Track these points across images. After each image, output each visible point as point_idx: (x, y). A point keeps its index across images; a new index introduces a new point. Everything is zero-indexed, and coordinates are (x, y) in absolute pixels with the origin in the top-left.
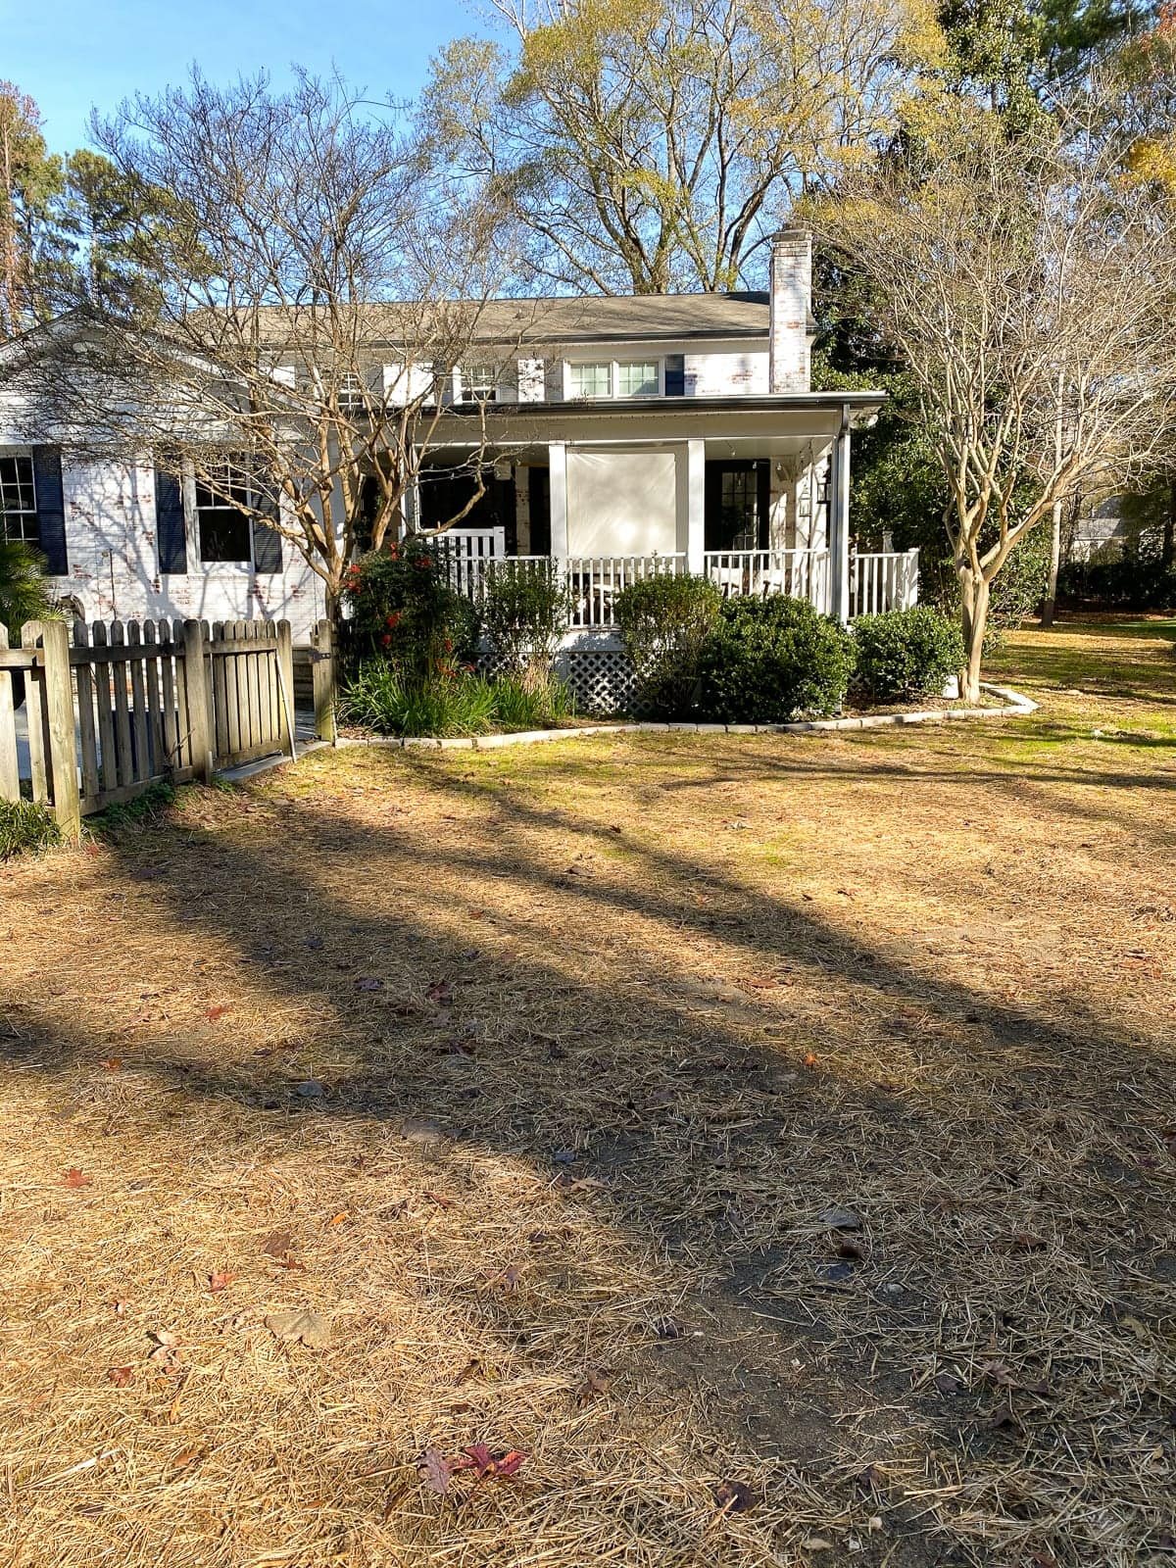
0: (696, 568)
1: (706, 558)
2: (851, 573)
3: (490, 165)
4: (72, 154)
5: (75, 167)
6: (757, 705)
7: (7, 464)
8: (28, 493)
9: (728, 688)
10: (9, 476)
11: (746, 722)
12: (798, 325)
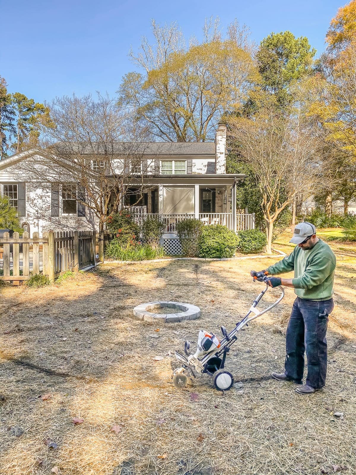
0: (197, 217)
1: (199, 215)
2: (237, 219)
3: (138, 105)
4: (14, 94)
5: (15, 97)
6: (213, 253)
7: (10, 187)
8: (15, 194)
9: (206, 249)
10: (11, 190)
11: (211, 258)
12: (222, 153)
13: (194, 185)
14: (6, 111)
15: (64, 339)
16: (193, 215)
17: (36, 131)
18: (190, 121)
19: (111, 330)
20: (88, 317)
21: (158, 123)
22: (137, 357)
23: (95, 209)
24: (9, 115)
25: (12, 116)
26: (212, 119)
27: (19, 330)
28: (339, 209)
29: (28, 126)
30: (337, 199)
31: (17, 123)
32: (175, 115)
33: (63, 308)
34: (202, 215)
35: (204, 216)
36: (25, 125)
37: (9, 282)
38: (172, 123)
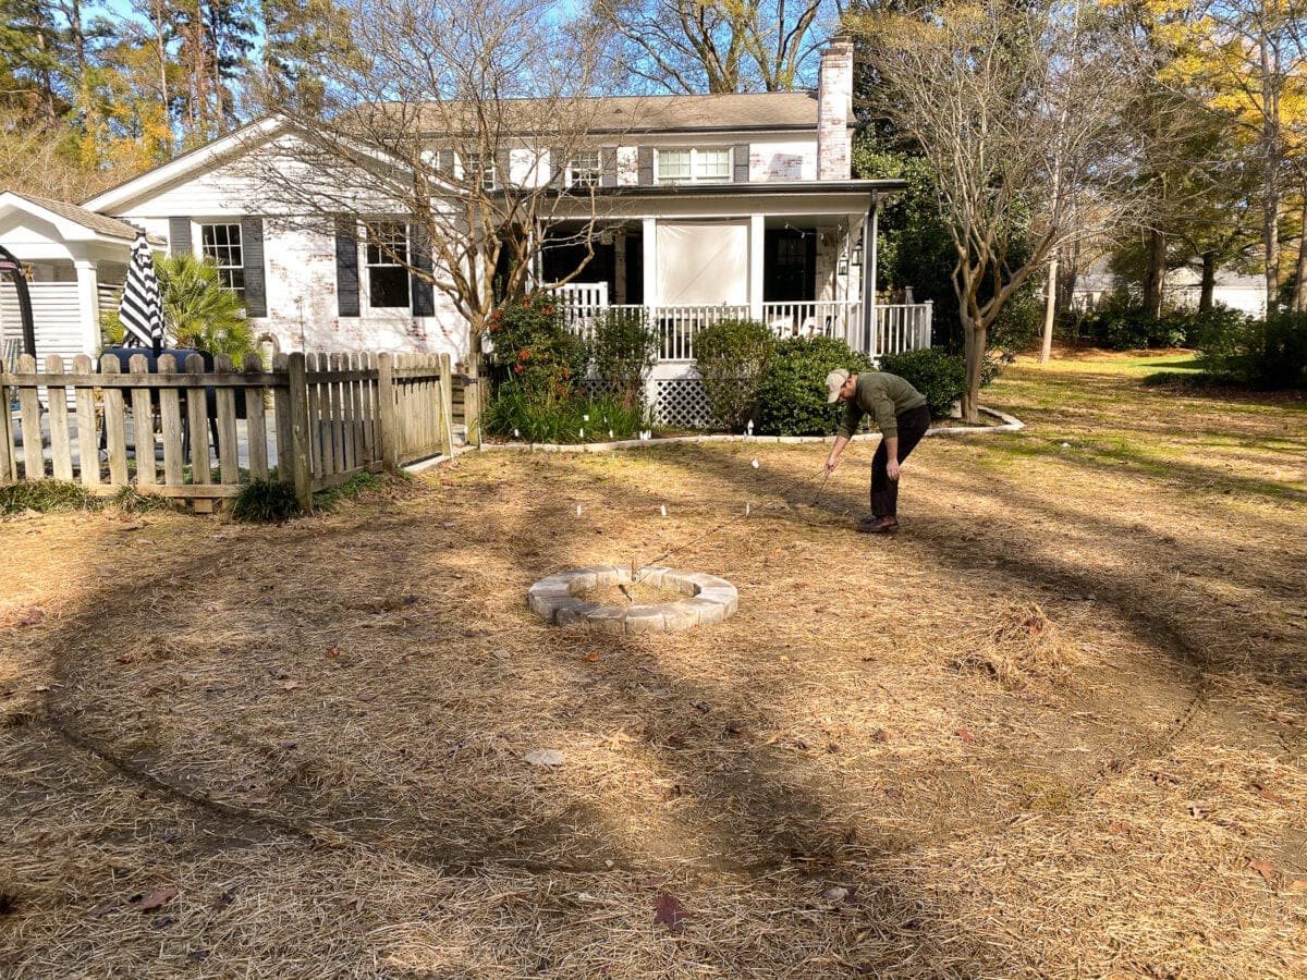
0: (756, 316)
1: (764, 307)
2: (879, 321)
6: (802, 421)
7: (221, 230)
8: (236, 252)
9: (779, 409)
10: (222, 240)
11: (795, 434)
12: (839, 121)
13: (750, 217)
14: (228, 21)
15: (290, 685)
16: (743, 309)
17: (314, 79)
18: (748, 32)
19: (446, 657)
20: (387, 611)
21: (655, 43)
22: (502, 755)
23: (452, 292)
24: (237, 33)
25: (246, 36)
26: (812, 25)
27: (158, 653)
28: (1186, 294)
29: (290, 64)
30: (1182, 265)
31: (261, 56)
32: (702, 14)
33: (320, 583)
34: (771, 311)
35: (779, 312)
36: (282, 61)
37: (182, 502)
38: (695, 43)
